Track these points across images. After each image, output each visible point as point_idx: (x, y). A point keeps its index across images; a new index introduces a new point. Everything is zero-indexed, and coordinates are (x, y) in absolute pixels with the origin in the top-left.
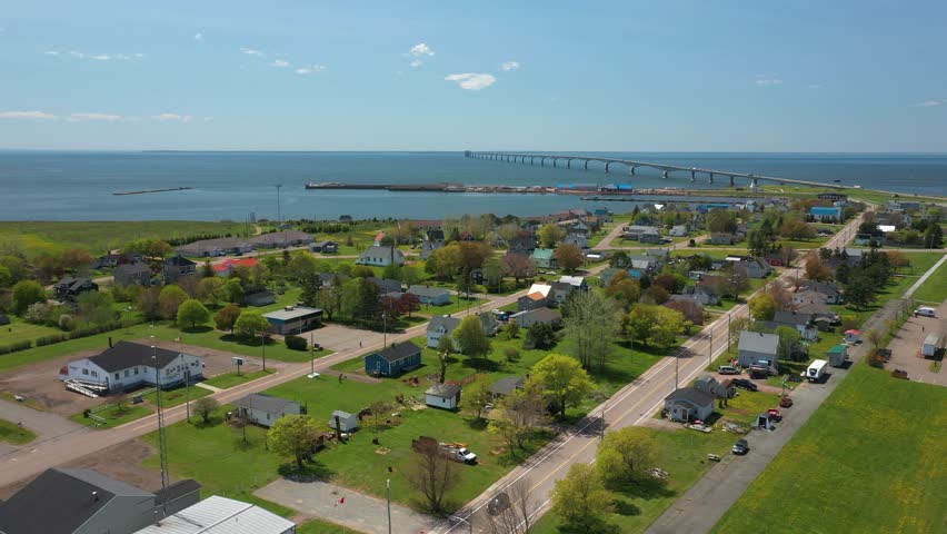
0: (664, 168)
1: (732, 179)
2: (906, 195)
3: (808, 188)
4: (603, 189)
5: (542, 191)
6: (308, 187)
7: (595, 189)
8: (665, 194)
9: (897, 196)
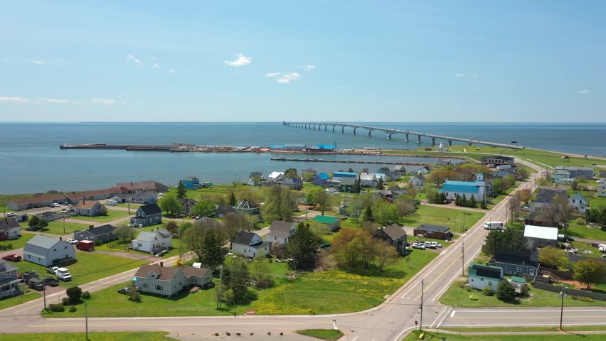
0: (388, 131)
1: (434, 140)
2: (576, 156)
3: (488, 148)
4: (307, 149)
5: (258, 151)
6: (62, 148)
7: (299, 149)
8: (362, 154)
9: (567, 157)
